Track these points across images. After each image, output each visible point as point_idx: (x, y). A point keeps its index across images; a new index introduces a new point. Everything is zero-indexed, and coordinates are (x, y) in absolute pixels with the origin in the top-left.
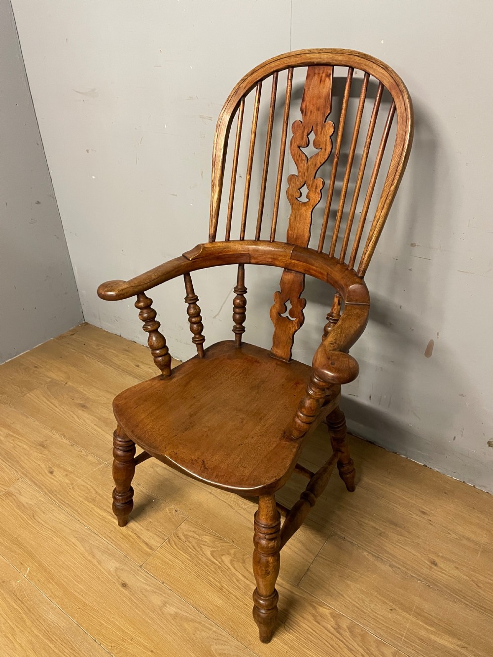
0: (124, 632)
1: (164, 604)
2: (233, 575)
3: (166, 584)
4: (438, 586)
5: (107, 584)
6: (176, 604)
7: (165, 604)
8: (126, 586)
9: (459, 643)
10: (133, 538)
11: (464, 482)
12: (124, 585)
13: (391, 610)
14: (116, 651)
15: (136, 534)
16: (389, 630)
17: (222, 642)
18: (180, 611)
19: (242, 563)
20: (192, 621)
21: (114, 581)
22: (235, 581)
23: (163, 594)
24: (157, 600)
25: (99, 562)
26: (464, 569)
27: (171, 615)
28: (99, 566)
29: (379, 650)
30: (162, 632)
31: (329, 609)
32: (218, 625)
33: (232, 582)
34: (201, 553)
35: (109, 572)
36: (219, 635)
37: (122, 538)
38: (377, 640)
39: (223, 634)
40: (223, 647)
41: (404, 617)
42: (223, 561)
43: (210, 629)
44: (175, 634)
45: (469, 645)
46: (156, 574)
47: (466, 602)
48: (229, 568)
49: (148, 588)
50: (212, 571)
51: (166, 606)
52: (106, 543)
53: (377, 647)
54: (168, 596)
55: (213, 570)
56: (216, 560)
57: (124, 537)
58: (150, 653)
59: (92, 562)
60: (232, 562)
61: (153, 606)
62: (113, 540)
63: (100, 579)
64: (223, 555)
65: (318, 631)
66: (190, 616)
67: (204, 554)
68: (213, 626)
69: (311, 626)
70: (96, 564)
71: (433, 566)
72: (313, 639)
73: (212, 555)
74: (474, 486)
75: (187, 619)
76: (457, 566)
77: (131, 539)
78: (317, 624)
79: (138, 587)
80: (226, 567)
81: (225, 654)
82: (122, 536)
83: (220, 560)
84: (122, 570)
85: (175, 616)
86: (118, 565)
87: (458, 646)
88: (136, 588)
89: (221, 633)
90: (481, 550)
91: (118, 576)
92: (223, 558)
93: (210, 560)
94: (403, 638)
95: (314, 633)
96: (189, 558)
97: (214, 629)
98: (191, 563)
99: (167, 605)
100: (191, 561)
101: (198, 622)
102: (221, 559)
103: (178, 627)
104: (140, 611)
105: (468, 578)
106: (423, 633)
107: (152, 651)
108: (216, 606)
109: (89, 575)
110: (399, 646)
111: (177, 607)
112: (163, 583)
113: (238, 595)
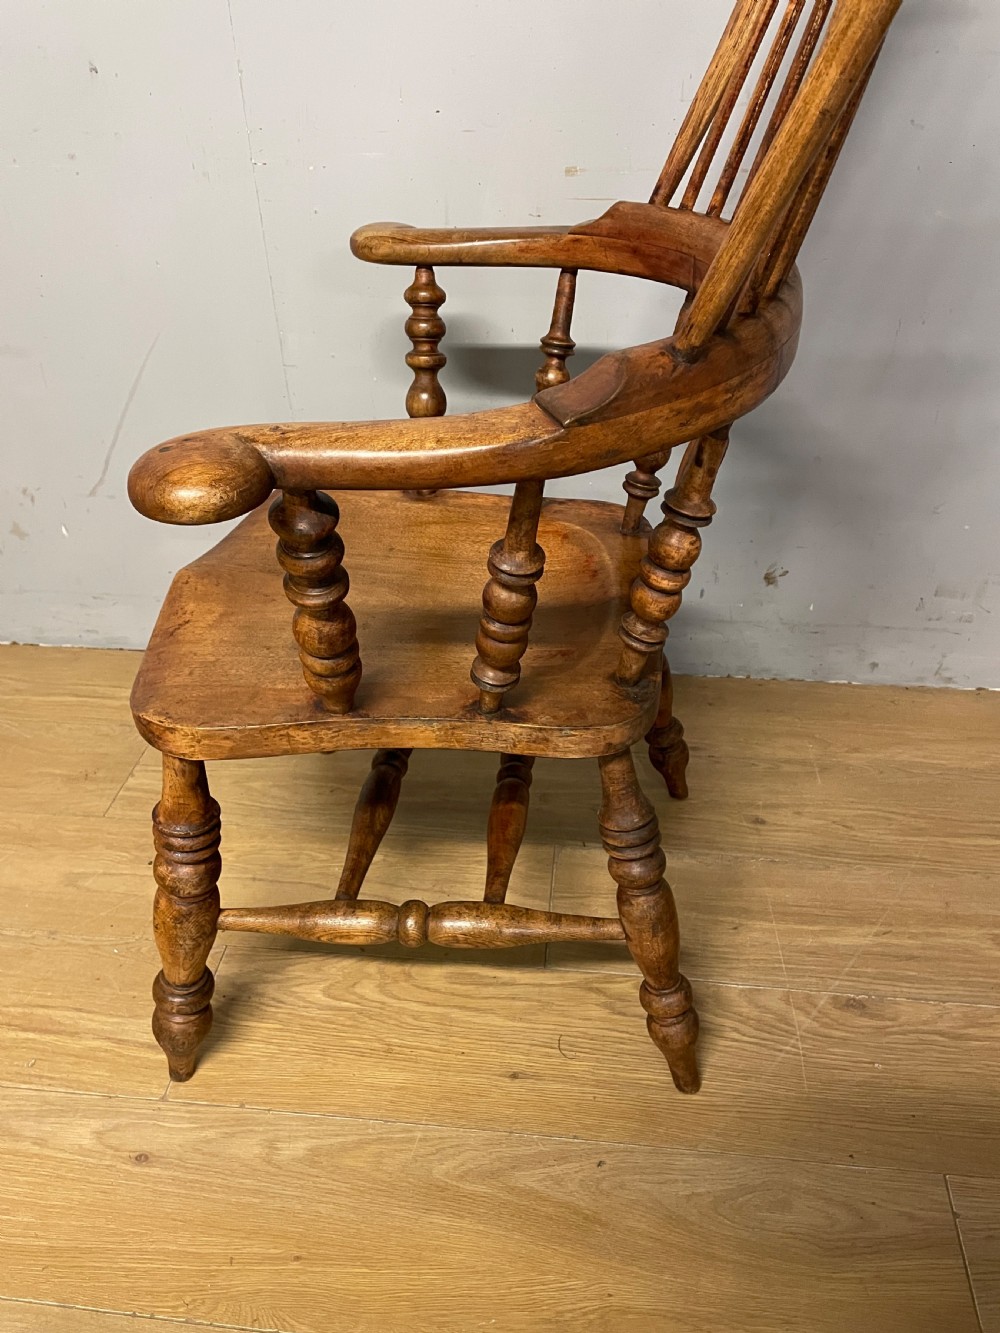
0: (200, 1256)
1: (270, 1148)
2: (401, 1011)
3: (251, 1103)
4: (787, 855)
5: (92, 1179)
6: (301, 1131)
7: (271, 1145)
8: (147, 1158)
9: (875, 929)
10: (106, 1051)
11: (729, 676)
12: (142, 1158)
13: (735, 928)
14: (203, 1309)
15: (109, 1038)
16: (752, 964)
17: (451, 1151)
18: (315, 1141)
19: (406, 981)
20: (360, 1144)
21: (107, 1163)
22: (410, 1020)
23: (256, 1128)
24: (248, 1148)
25: (40, 1142)
26: (811, 809)
27: (300, 1160)
28: (46, 1152)
29: (758, 1007)
30: (299, 1207)
31: (627, 981)
32: (423, 1122)
33: (404, 1025)
34: (302, 1004)
35: (82, 1151)
36: (436, 1142)
37: (76, 1063)
38: (742, 990)
39: (445, 1135)
40: (460, 1159)
41: (764, 931)
42: (362, 997)
43: (411, 1140)
44: (331, 1192)
45: (891, 925)
46: (214, 1096)
47: (846, 860)
48: (383, 1003)
49: (210, 1134)
50: (348, 1026)
51: (277, 1149)
52: (35, 1093)
53: (750, 1002)
54: (271, 1125)
55: (349, 1023)
56: (346, 1001)
57: (77, 1060)
58: (295, 1265)
59: (17, 1151)
60: (381, 988)
61: (246, 1165)
62: (51, 1078)
63: (65, 1178)
64: (355, 984)
65: (630, 1030)
66: (350, 1139)
67: (310, 1002)
68: (411, 1131)
69: (611, 1027)
70: (36, 1149)
71: (760, 827)
72: (628, 1047)
73: (329, 996)
74: (748, 677)
75: (344, 1149)
76: (796, 809)
77: (103, 1054)
78: (622, 1018)
79: (180, 1146)
80: (374, 1004)
81: (471, 1170)
82: (73, 1059)
83: (353, 997)
84: (116, 1128)
85: (313, 1157)
86: (96, 1124)
87: (876, 935)
88: (178, 1149)
89: (437, 1134)
90: (817, 769)
91: (112, 1148)
92: (358, 990)
93: (331, 1008)
94: (784, 966)
95: (624, 1035)
96: (281, 1027)
97: (419, 1135)
98: (288, 1034)
99: (279, 1145)
100: (288, 1031)
101: (376, 1140)
102: (355, 994)
103: (334, 1177)
104: (216, 1192)
105: (825, 822)
106: (810, 941)
107: (297, 1258)
108: (398, 1088)
109: (29, 1183)
110: (784, 982)
111: (306, 1136)
112: (242, 1106)
113: (434, 1043)
